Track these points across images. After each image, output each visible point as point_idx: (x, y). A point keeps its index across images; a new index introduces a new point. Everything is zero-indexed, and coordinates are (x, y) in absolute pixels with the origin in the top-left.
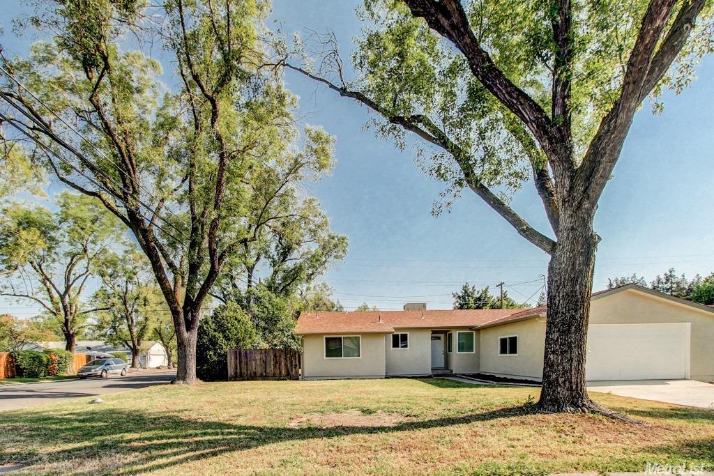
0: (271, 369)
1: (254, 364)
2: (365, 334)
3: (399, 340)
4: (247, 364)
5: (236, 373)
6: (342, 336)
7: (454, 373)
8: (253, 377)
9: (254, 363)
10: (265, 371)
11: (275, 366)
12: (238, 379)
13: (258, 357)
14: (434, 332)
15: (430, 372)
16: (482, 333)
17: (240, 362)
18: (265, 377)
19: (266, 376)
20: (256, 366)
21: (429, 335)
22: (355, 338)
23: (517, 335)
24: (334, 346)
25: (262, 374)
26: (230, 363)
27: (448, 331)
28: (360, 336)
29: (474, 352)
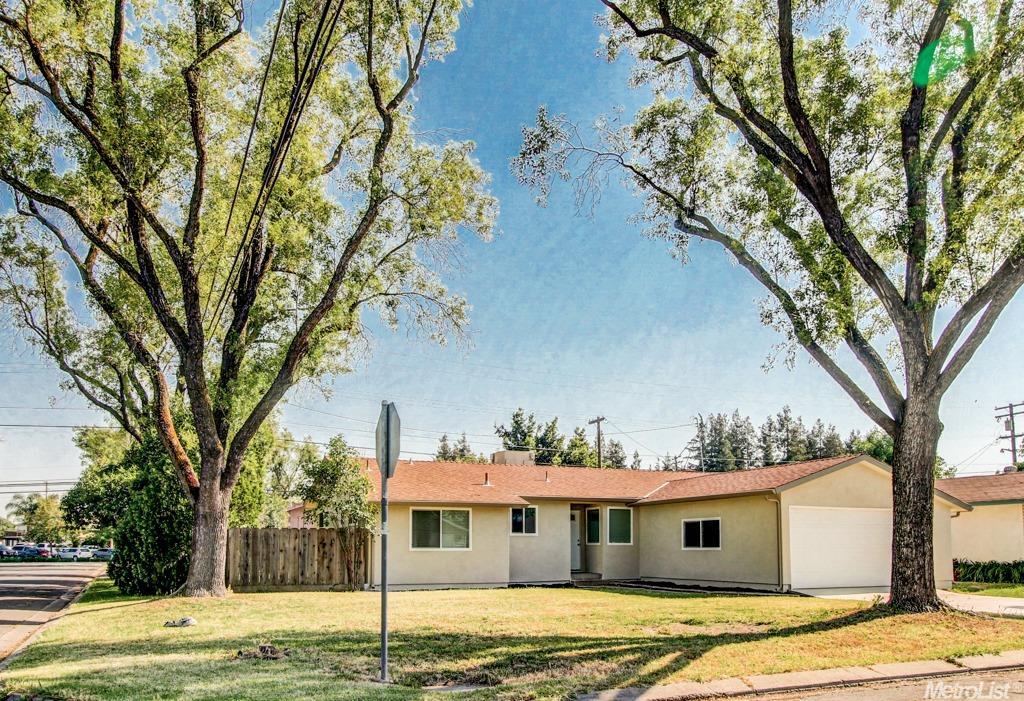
0: (313, 569)
1: (281, 561)
2: (479, 507)
3: (523, 520)
4: (268, 559)
5: (245, 576)
6: (441, 509)
7: (603, 578)
8: (279, 585)
9: (281, 555)
10: (302, 574)
11: (320, 563)
12: (249, 588)
13: (290, 545)
14: (573, 507)
15: (568, 578)
16: (643, 511)
17: (255, 555)
18: (300, 584)
19: (302, 583)
20: (285, 565)
21: (567, 511)
22: (461, 514)
23: (719, 518)
24: (427, 526)
25: (295, 581)
26: (234, 557)
27: (589, 506)
28: (470, 509)
29: (632, 543)
